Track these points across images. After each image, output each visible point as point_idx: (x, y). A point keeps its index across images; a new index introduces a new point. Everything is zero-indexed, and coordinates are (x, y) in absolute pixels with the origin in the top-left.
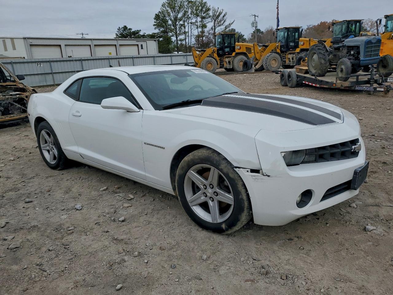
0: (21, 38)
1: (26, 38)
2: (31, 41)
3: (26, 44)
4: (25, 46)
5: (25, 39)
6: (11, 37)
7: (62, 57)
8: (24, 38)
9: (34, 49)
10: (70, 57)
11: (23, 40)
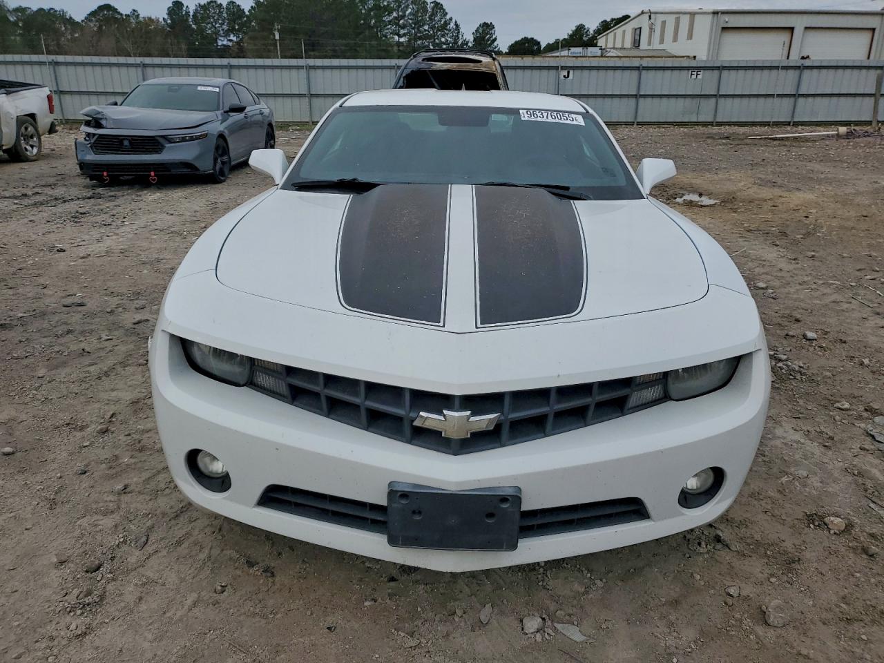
0: (708, 13)
1: (718, 13)
2: (726, 18)
3: (715, 24)
4: (711, 30)
5: (716, 15)
6: (691, 11)
7: (788, 58)
8: (715, 13)
9: (730, 38)
10: (805, 58)
11: (711, 16)
